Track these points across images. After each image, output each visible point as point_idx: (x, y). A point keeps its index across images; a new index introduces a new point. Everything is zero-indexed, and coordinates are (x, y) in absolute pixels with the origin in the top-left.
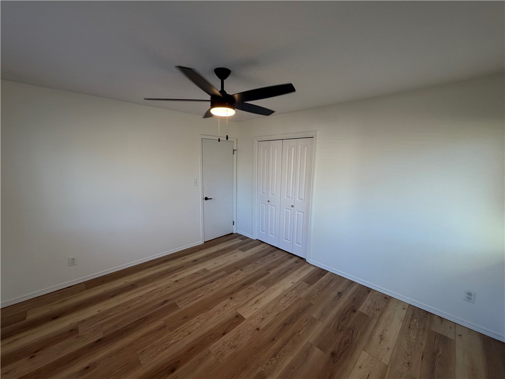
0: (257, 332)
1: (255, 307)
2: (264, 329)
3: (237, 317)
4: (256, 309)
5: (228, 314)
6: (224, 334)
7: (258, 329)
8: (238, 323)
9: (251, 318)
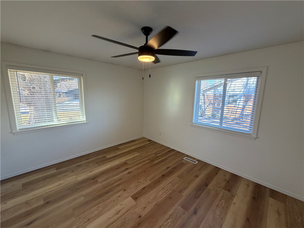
0: (126, 189)
1: (122, 206)
2: (121, 190)
3: (136, 198)
4: (121, 205)
5: (143, 200)
6: (144, 188)
7: (124, 190)
8: (136, 194)
9: (127, 197)
